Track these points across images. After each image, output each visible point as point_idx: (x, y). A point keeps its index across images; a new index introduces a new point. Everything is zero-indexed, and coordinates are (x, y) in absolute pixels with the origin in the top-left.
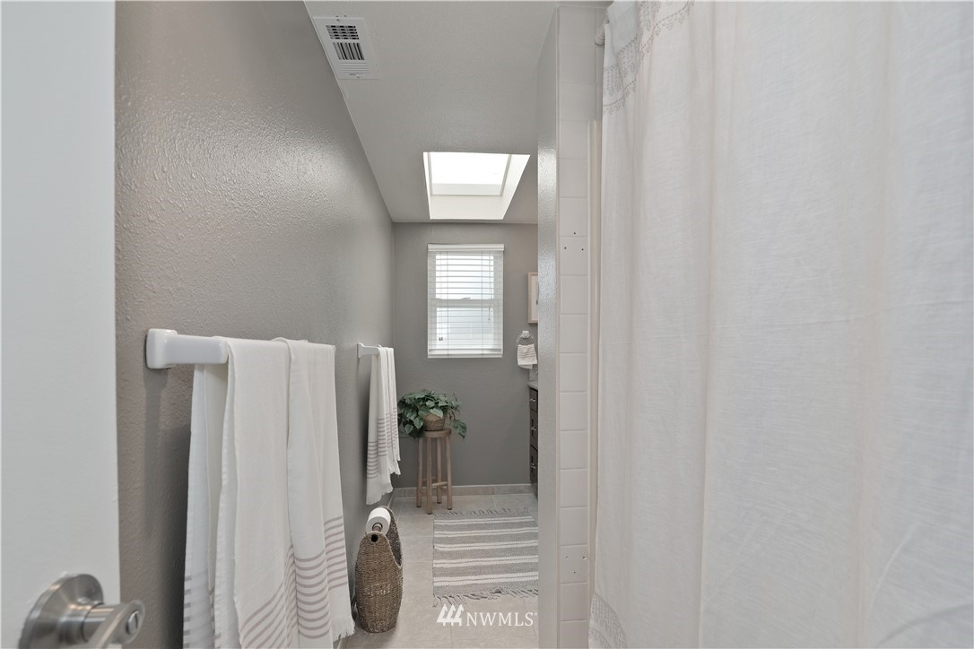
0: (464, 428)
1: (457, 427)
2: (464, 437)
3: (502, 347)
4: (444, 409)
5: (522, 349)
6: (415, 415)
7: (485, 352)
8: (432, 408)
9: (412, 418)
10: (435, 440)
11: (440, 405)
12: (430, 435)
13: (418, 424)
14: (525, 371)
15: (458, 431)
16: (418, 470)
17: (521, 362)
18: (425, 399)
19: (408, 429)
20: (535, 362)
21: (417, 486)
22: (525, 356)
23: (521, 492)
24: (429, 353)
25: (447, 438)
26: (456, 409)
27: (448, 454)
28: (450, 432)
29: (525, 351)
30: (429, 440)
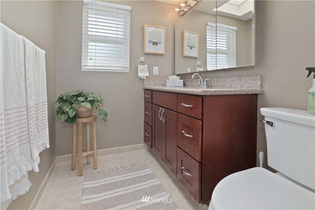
0: (106, 115)
1: (101, 114)
2: (106, 121)
3: (128, 66)
4: (92, 102)
5: (140, 67)
6: (70, 107)
7: (119, 69)
8: (83, 102)
9: (67, 110)
10: (85, 125)
11: (88, 99)
12: (81, 121)
13: (72, 114)
14: (142, 80)
15: (101, 117)
16: (73, 145)
17: (140, 75)
18: (77, 96)
19: (63, 118)
20: (148, 75)
21: (72, 153)
22: (142, 71)
23: (139, 149)
24: (82, 68)
25: (94, 122)
26: (100, 102)
27: (95, 132)
28: (96, 118)
29: (142, 68)
30: (81, 124)
